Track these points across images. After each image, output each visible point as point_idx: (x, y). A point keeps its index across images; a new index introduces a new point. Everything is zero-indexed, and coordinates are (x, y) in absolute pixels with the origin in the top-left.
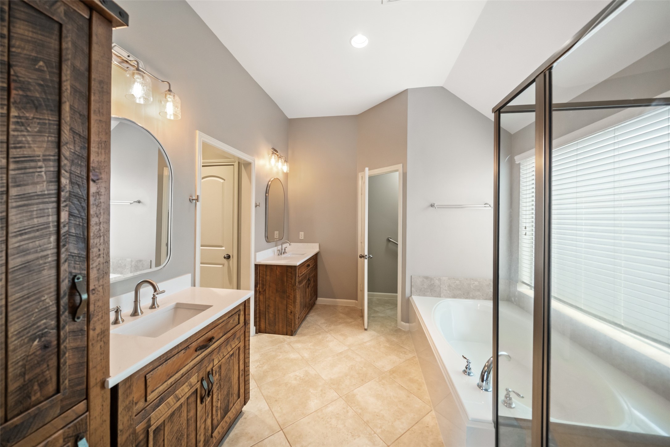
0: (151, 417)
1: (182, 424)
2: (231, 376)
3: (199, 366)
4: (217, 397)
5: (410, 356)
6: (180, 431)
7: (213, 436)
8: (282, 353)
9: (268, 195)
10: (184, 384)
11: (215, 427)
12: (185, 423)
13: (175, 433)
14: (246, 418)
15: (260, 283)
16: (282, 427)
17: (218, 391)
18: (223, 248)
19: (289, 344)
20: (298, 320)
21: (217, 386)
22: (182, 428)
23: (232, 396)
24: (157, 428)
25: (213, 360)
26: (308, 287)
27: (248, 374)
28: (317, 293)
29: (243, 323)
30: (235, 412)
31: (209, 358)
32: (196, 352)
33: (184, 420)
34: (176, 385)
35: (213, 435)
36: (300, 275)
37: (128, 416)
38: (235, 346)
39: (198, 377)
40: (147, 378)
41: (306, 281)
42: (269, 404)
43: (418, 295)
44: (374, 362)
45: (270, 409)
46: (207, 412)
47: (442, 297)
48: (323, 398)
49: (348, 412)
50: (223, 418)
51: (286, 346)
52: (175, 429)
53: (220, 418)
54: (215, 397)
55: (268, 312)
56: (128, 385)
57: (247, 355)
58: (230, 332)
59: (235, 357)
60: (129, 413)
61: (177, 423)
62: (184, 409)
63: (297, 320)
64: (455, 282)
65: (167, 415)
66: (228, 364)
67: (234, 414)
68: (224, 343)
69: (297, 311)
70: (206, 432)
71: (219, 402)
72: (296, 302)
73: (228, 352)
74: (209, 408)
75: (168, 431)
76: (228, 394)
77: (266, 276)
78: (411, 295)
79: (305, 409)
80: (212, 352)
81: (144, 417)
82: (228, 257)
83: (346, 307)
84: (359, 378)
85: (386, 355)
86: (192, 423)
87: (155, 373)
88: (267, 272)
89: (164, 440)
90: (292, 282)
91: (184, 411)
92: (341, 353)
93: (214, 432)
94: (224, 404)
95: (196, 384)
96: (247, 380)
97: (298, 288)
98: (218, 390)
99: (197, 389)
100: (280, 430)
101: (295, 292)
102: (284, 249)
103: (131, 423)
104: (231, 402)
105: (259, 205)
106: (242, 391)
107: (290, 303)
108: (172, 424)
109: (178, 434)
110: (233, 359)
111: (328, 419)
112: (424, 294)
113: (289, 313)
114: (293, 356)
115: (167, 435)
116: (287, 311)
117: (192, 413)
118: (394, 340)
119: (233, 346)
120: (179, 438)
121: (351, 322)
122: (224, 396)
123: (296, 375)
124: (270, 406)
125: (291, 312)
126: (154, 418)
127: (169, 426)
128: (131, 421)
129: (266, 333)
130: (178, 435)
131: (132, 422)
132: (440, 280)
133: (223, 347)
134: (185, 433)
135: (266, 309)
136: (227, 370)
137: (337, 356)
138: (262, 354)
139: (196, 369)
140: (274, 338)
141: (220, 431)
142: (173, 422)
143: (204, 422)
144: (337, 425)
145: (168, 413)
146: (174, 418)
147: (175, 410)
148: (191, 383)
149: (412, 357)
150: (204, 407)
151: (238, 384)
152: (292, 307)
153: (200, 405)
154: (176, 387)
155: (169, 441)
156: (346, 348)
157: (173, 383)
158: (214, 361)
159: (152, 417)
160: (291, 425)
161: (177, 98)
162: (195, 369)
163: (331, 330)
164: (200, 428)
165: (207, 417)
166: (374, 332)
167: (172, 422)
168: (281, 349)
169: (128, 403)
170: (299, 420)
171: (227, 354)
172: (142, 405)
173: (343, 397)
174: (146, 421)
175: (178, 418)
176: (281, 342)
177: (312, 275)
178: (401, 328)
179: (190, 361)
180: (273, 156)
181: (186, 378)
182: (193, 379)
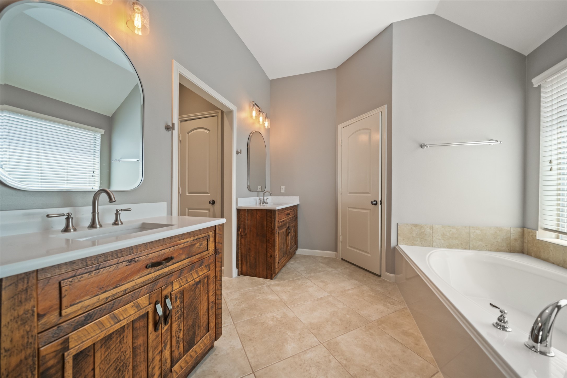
0: (70, 338)
1: (125, 353)
2: (197, 306)
3: (150, 285)
4: (178, 326)
5: (400, 307)
6: (121, 360)
7: (172, 371)
8: (261, 294)
9: (249, 146)
10: (128, 304)
11: (175, 360)
12: (130, 352)
13: (113, 363)
14: (217, 355)
15: (242, 227)
16: (253, 370)
17: (179, 320)
18: (209, 195)
19: (269, 286)
20: (278, 265)
21: (178, 315)
22: (125, 357)
23: (198, 329)
24: (81, 352)
25: (172, 283)
26: (288, 235)
27: (219, 307)
28: (297, 243)
29: (213, 251)
30: (202, 347)
31: (166, 279)
32: (146, 269)
33: (128, 347)
34: (114, 302)
35: (172, 369)
36: (279, 221)
37: (22, 331)
38: (202, 274)
39: (149, 298)
40: (62, 285)
41: (286, 229)
42: (243, 343)
43: (405, 245)
44: (359, 310)
45: (244, 348)
46: (164, 341)
47: (435, 247)
48: (301, 342)
49: (330, 361)
50: (186, 351)
51: (266, 288)
52: (114, 356)
53: (182, 351)
54: (175, 326)
55: (249, 255)
56: (21, 286)
57: (218, 287)
58: (195, 256)
59: (203, 286)
60: (25, 327)
61: (115, 350)
62: (129, 334)
63: (276, 264)
64: (451, 230)
65: (97, 338)
66: (193, 292)
67: (202, 349)
68: (187, 267)
69: (277, 255)
70: (162, 365)
71: (182, 333)
72: (276, 246)
73: (193, 279)
74: (167, 338)
75: (101, 359)
76: (193, 325)
77: (247, 220)
78: (398, 244)
79: (280, 352)
80: (170, 274)
81: (56, 335)
82: (213, 203)
83: (326, 258)
84: (342, 325)
85: (372, 304)
86: (140, 353)
87: (76, 281)
88: (248, 217)
89: (94, 369)
90: (271, 226)
91: (127, 336)
92: (321, 298)
93: (174, 366)
94: (188, 336)
95: (146, 306)
96: (218, 314)
97: (277, 233)
98: (179, 318)
99: (148, 312)
100: (252, 372)
101: (274, 236)
102: (266, 200)
103: (28, 342)
104: (198, 334)
105: (240, 152)
106: (212, 324)
107: (270, 248)
108: (107, 350)
109: (118, 363)
110: (200, 287)
111: (306, 366)
112: (413, 243)
113: (269, 257)
114: (271, 297)
115: (99, 363)
116: (267, 255)
117: (140, 341)
118: (380, 290)
119: (201, 273)
120: (120, 369)
121: (331, 271)
122: (188, 327)
123: (273, 316)
124: (243, 345)
125: (271, 256)
126: (75, 340)
127: (103, 353)
128: (28, 338)
129: (247, 275)
130: (118, 365)
131: (31, 340)
132: (432, 228)
133: (185, 272)
134: (130, 363)
135: (248, 253)
136: (192, 298)
137: (317, 301)
138: (242, 293)
139: (147, 289)
140: (254, 281)
141: (183, 365)
142: (109, 348)
143: (159, 353)
144: (317, 376)
145: (99, 336)
146: (110, 343)
147: (113, 333)
148: (139, 304)
149: (403, 308)
150: (159, 335)
151: (207, 316)
152: (272, 251)
153: (154, 332)
154: (113, 304)
155: (104, 371)
156: (327, 294)
157: (109, 300)
158: (174, 285)
159: (72, 338)
160: (264, 369)
161: (145, 10)
162: (145, 288)
163: (311, 277)
164: (153, 359)
165: (163, 348)
166: (356, 281)
167: (107, 348)
168: (260, 290)
169: (21, 312)
170: (274, 364)
171: (191, 280)
172: (54, 319)
173: (324, 343)
174: (61, 342)
175: (119, 344)
176: (261, 284)
177: (292, 225)
178: (385, 279)
179: (138, 277)
180: (254, 108)
181: (130, 296)
182: (141, 299)
